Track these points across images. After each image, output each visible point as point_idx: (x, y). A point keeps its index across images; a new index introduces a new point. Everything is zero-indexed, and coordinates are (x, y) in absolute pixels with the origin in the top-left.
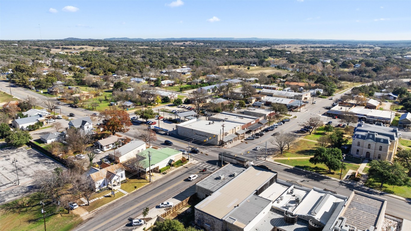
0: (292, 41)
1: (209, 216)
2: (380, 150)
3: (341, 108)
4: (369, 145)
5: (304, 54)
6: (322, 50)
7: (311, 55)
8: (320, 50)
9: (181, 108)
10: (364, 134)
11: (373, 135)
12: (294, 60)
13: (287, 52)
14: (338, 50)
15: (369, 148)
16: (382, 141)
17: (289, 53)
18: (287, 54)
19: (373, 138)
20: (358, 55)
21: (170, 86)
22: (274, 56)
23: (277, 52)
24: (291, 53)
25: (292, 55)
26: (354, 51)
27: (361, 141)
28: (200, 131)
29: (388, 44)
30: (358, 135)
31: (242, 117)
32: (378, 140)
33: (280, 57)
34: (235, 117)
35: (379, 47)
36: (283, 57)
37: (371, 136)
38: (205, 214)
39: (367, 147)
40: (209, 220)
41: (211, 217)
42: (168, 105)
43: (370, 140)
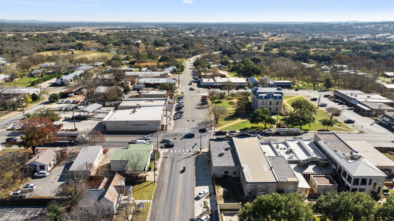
0: (80, 23)
1: (263, 184)
2: (277, 104)
3: (209, 80)
4: (271, 102)
5: (109, 36)
6: (119, 31)
7: (116, 37)
8: (118, 31)
9: (64, 103)
10: (265, 95)
11: (273, 95)
12: (108, 42)
13: (93, 35)
14: (133, 31)
15: (270, 104)
16: (278, 98)
17: (95, 35)
18: (93, 36)
19: (273, 97)
20: (154, 35)
21: (6, 81)
22: (81, 39)
23: (82, 35)
24: (97, 36)
25: (99, 37)
26: (147, 31)
27: (265, 100)
28: (137, 121)
29: (164, 26)
30: (262, 97)
31: (152, 100)
32: (276, 98)
33: (88, 40)
34: (145, 101)
35: (162, 28)
36: (90, 40)
37: (271, 96)
38: (258, 184)
39: (269, 104)
40: (263, 187)
41: (265, 184)
42: (40, 103)
43: (271, 99)
